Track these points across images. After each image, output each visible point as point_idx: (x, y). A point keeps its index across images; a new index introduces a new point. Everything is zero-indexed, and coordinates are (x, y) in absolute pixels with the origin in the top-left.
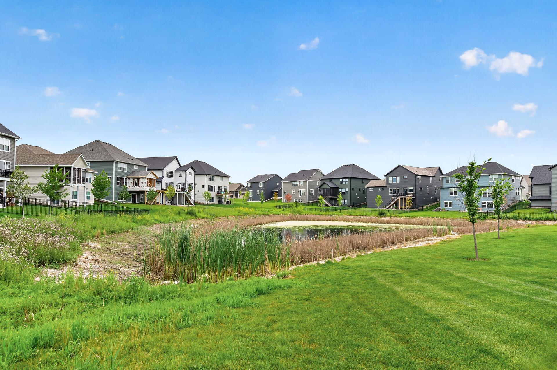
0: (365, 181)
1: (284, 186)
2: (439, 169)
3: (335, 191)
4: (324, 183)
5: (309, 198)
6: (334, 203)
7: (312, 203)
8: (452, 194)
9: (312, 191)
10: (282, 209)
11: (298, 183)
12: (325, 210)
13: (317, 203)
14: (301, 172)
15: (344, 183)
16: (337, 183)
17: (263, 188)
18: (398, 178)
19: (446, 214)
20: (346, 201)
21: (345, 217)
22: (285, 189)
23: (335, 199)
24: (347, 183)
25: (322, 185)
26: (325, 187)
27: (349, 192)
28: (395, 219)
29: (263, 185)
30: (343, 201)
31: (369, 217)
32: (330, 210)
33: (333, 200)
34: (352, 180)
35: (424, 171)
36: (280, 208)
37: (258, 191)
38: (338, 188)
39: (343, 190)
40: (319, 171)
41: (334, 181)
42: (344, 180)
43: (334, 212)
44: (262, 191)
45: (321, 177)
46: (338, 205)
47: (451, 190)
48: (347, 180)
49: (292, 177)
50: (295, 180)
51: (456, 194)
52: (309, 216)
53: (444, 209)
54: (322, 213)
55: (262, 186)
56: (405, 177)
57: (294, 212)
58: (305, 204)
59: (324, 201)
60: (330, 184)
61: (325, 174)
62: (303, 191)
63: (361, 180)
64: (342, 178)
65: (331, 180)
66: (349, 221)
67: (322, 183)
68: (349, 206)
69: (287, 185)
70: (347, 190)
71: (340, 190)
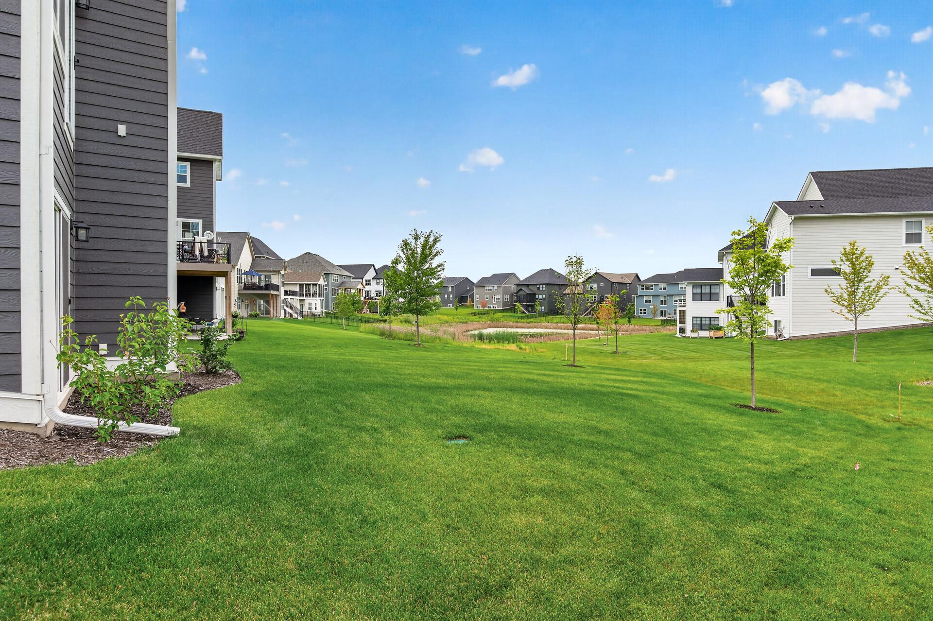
0: (563, 288)
1: (476, 291)
2: (637, 275)
3: (532, 297)
4: (521, 289)
5: (505, 304)
6: (530, 309)
7: (508, 309)
8: (646, 301)
9: (507, 296)
10: (478, 316)
11: (492, 288)
12: (522, 318)
13: (513, 309)
14: (495, 276)
15: (541, 289)
16: (534, 289)
17: (451, 293)
18: (595, 285)
19: (640, 322)
20: (543, 308)
21: (543, 324)
22: (478, 294)
23: (533, 306)
24: (544, 289)
25: (518, 292)
26: (521, 293)
27: (547, 300)
28: (590, 326)
29: (452, 289)
30: (541, 308)
31: (566, 325)
32: (528, 317)
33: (530, 307)
34: (550, 286)
35: (622, 278)
36: (475, 315)
37: (446, 296)
38: (535, 294)
39: (541, 297)
40: (515, 275)
41: (530, 287)
42: (541, 286)
43: (531, 320)
44: (451, 296)
45: (517, 282)
46: (535, 312)
47: (645, 298)
48: (544, 286)
49: (484, 282)
50: (490, 285)
51: (650, 301)
52: (508, 324)
53: (639, 316)
54: (520, 320)
55: (450, 290)
56: (602, 284)
57: (493, 320)
58: (500, 311)
59: (522, 308)
60: (526, 290)
61: (522, 279)
62: (498, 296)
63: (559, 286)
64: (540, 284)
65: (527, 285)
66: (546, 327)
67: (519, 289)
68: (547, 313)
69: (480, 290)
70: (544, 296)
71: (537, 296)
